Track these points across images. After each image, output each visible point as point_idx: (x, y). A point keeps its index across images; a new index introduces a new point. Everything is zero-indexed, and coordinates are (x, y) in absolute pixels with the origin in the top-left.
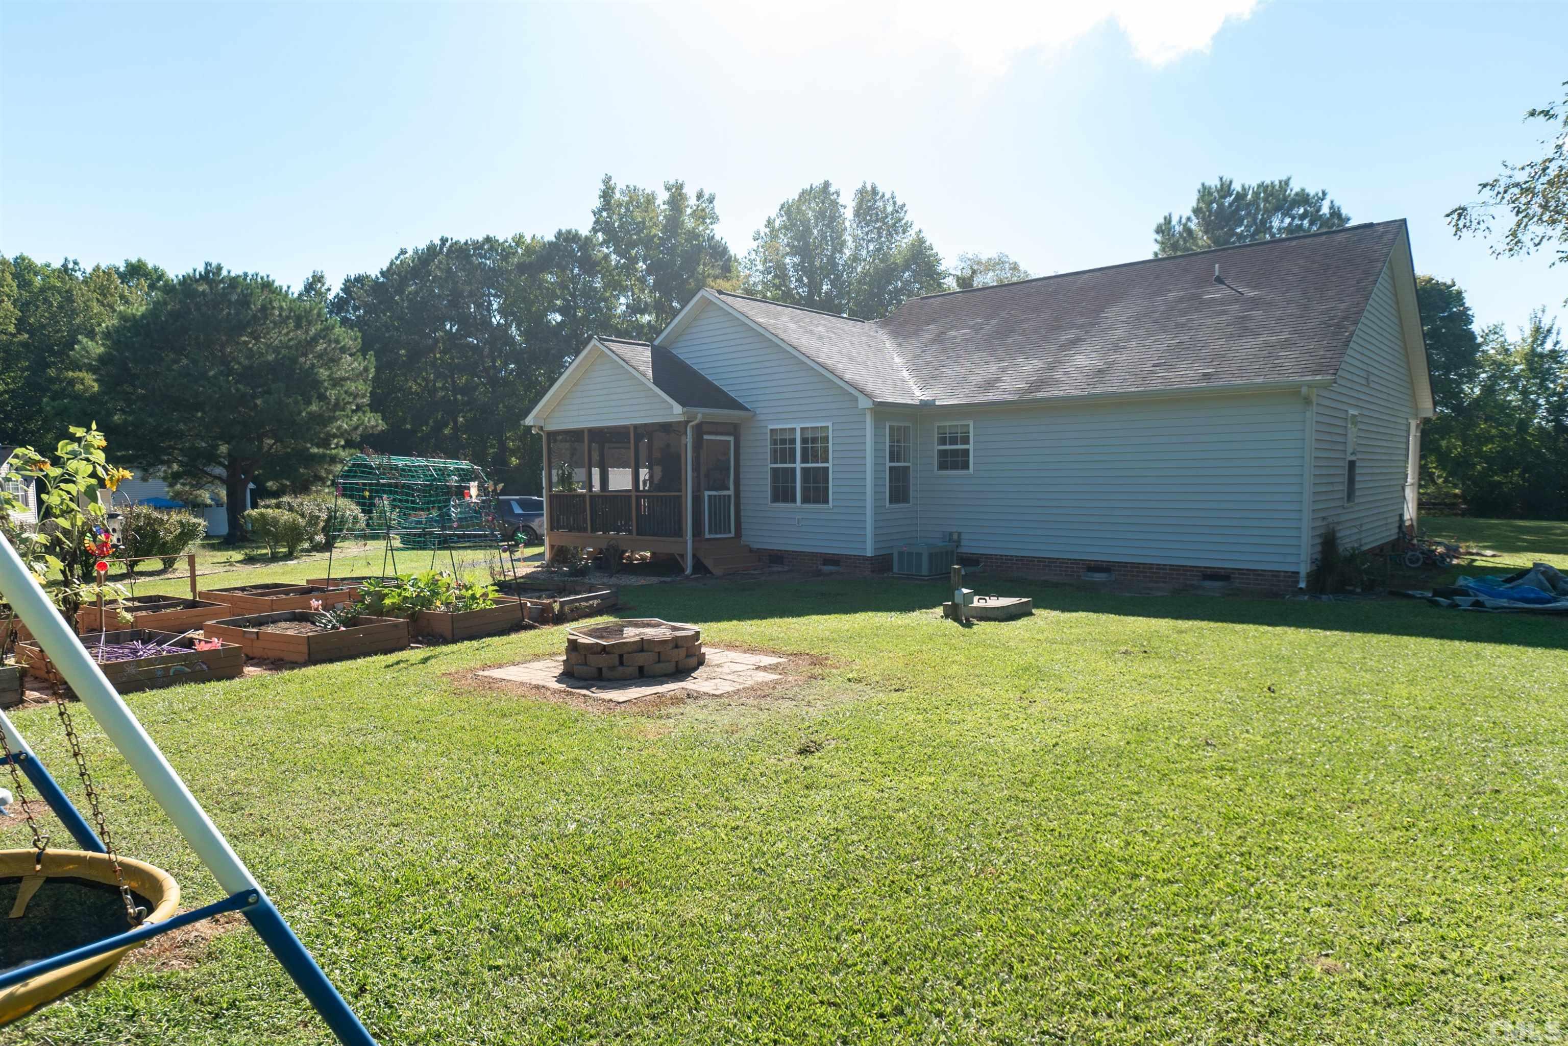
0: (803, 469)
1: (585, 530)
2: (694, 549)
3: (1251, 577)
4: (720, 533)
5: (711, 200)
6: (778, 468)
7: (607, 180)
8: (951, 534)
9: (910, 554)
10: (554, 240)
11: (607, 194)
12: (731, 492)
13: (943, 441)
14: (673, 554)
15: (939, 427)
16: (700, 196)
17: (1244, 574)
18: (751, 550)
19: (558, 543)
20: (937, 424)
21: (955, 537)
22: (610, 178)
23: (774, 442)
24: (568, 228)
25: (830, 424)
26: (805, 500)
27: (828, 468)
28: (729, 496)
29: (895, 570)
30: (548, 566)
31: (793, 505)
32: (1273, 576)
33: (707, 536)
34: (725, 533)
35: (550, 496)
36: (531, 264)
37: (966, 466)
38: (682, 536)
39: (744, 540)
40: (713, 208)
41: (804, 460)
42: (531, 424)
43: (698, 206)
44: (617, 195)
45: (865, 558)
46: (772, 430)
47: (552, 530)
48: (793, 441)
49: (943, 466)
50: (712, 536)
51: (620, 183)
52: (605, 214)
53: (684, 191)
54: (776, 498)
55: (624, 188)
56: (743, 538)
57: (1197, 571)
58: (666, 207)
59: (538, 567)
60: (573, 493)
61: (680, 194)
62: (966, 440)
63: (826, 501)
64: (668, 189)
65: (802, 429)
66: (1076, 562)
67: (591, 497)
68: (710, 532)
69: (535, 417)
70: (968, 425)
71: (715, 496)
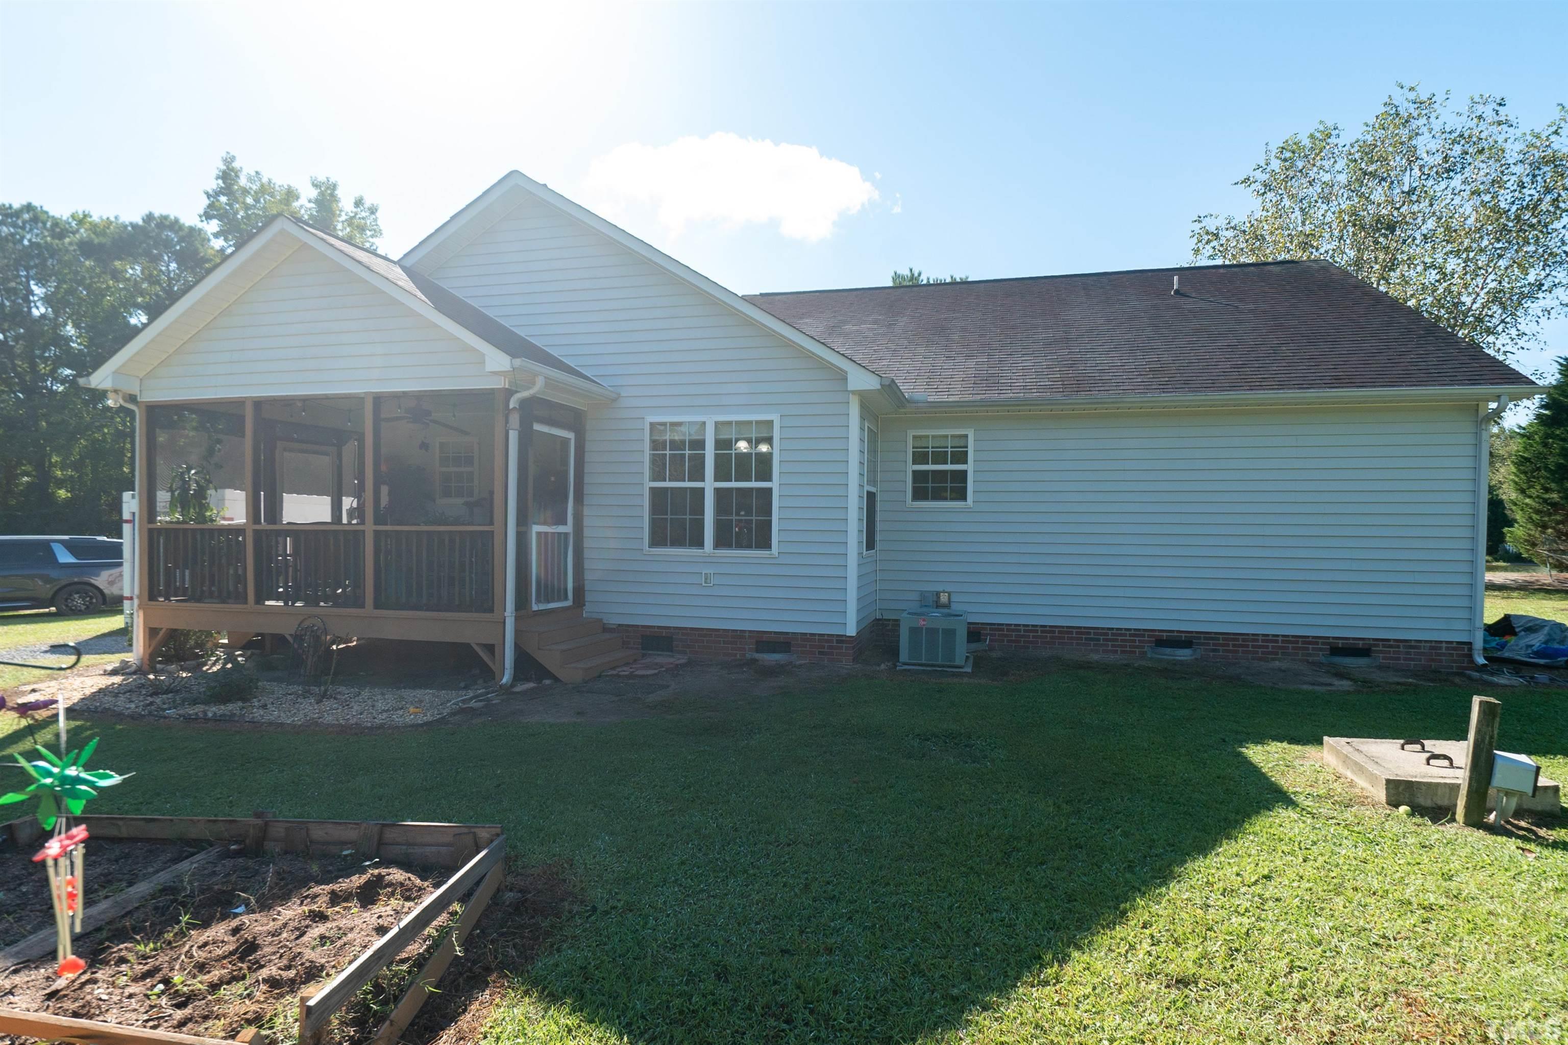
0: (717, 490)
1: (241, 598)
2: (518, 633)
3: (1401, 649)
4: (553, 601)
5: (373, 211)
6: (666, 489)
7: (229, 161)
8: (938, 594)
9: (932, 632)
10: (141, 223)
11: (228, 176)
12: (568, 528)
13: (920, 457)
14: (468, 646)
15: (914, 437)
16: (358, 203)
17: (1391, 646)
18: (606, 629)
19: (166, 623)
20: (911, 433)
21: (944, 598)
22: (233, 159)
23: (656, 445)
24: (165, 213)
25: (775, 417)
26: (721, 541)
27: (770, 490)
28: (566, 534)
29: (904, 656)
30: (140, 671)
31: (695, 551)
32: (1432, 648)
33: (535, 608)
34: (559, 600)
35: (151, 531)
36: (101, 245)
37: (961, 495)
38: (491, 610)
39: (589, 611)
40: (375, 220)
41: (720, 475)
42: (107, 385)
43: (356, 214)
44: (243, 181)
45: (842, 639)
46: (651, 424)
47: (152, 597)
48: (700, 444)
49: (919, 494)
50: (542, 607)
51: (246, 166)
52: (223, 199)
53: (336, 192)
54: (658, 539)
55: (253, 174)
56: (588, 608)
57: (1323, 644)
58: (313, 205)
59: (114, 672)
60: (208, 526)
61: (332, 195)
62: (961, 457)
63: (767, 545)
64: (315, 185)
65: (717, 424)
66: (1138, 633)
67: (256, 532)
68: (538, 601)
69: (116, 373)
70: (966, 436)
71: (546, 533)
